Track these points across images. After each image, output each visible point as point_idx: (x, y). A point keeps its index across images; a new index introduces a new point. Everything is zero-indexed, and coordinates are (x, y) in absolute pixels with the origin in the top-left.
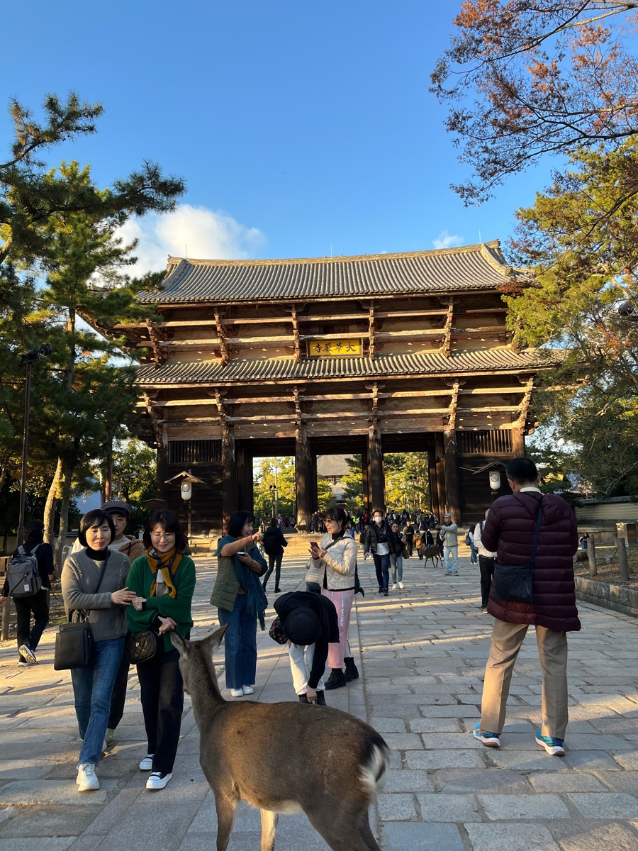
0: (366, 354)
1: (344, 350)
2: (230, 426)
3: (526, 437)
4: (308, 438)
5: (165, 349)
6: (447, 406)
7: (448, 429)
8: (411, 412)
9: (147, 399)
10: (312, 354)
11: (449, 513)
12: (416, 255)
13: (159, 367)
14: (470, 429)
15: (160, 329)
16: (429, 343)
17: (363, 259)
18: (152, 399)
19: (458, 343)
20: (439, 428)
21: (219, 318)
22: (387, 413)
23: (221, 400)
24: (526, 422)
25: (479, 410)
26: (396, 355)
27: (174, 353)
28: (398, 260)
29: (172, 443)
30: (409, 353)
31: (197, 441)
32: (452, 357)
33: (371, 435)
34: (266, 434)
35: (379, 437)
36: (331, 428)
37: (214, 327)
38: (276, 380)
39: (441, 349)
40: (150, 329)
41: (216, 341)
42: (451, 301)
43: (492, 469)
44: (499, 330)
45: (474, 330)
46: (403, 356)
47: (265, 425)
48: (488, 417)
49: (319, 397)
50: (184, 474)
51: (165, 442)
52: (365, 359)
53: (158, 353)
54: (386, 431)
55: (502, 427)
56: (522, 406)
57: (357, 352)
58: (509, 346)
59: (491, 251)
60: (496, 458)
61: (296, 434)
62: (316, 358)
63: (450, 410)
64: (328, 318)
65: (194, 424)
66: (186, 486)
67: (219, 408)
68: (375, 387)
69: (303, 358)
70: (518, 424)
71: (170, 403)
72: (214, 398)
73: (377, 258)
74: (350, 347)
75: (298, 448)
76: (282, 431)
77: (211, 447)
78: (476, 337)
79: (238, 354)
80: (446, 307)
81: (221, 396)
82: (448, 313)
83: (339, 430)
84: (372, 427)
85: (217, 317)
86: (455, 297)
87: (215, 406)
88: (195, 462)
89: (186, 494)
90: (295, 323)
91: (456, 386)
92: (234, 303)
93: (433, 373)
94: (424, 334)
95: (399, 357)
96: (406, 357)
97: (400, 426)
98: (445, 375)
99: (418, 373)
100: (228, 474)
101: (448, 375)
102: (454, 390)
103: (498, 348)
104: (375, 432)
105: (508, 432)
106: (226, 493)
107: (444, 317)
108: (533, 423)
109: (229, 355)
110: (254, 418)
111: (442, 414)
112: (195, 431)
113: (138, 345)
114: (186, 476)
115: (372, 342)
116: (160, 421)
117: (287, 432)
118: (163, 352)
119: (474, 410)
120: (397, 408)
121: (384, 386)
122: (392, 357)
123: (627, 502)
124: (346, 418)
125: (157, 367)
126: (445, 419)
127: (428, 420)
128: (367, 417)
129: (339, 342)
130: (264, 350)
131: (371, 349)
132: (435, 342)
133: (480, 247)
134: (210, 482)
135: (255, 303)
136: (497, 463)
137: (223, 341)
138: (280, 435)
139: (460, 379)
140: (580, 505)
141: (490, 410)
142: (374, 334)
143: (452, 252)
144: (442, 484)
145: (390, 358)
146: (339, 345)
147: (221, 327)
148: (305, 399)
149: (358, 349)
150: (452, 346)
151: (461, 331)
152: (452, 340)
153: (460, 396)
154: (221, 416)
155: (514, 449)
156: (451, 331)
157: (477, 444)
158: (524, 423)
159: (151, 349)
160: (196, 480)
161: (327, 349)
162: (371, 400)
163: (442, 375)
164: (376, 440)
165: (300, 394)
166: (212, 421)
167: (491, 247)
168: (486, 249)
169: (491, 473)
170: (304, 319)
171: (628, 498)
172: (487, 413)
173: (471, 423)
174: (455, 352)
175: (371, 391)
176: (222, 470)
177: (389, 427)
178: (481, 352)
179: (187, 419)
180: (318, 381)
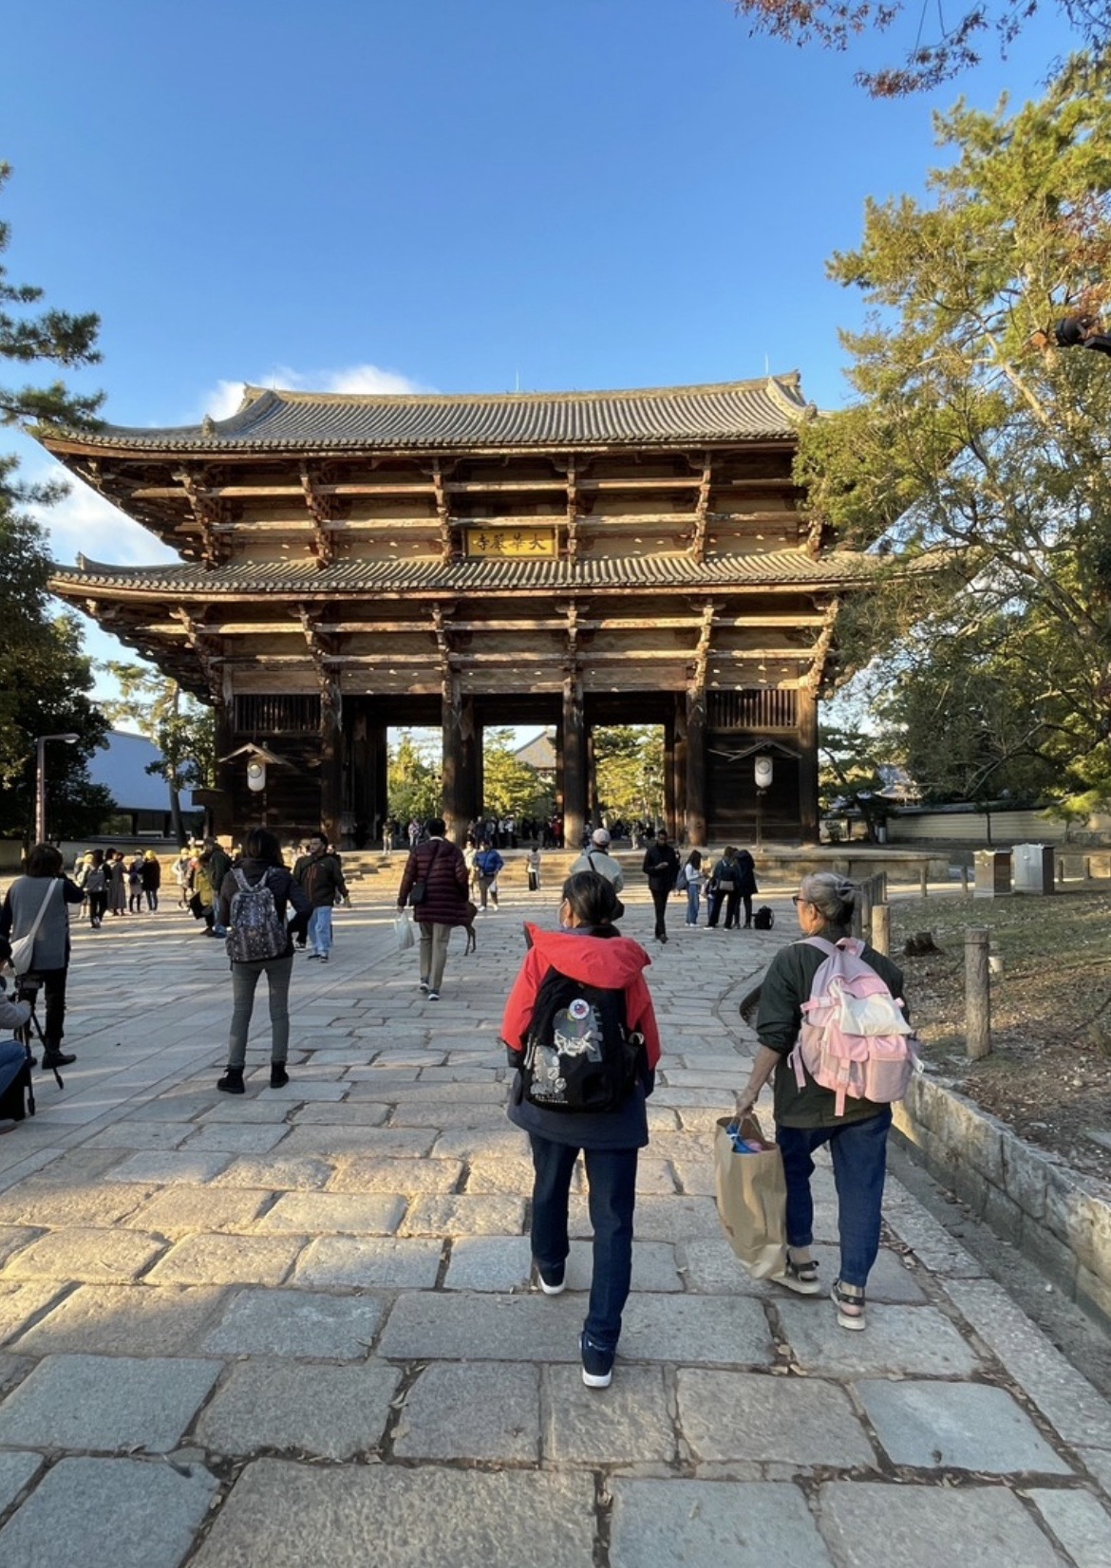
0: (563, 556)
1: (526, 548)
2: (332, 671)
3: (820, 702)
4: (462, 695)
5: (227, 540)
6: (693, 646)
7: (693, 687)
8: (633, 654)
9: (186, 619)
10: (472, 553)
11: (690, 822)
12: (659, 393)
13: (214, 568)
14: (728, 687)
15: (212, 499)
16: (671, 540)
17: (570, 398)
18: (197, 621)
19: (718, 539)
20: (679, 685)
21: (310, 481)
22: (593, 656)
23: (310, 625)
24: (822, 678)
25: (745, 654)
26: (613, 558)
27: (242, 546)
28: (628, 401)
29: (241, 699)
30: (637, 556)
31: (280, 696)
32: (707, 564)
33: (567, 693)
34: (392, 687)
35: (580, 697)
36: (500, 680)
37: (301, 499)
38: (401, 591)
39: (689, 550)
40: (193, 499)
41: (307, 525)
42: (708, 462)
43: (760, 753)
44: (789, 519)
45: (746, 518)
46: (626, 561)
47: (392, 671)
48: (761, 668)
49: (478, 625)
50: (249, 748)
51: (228, 695)
52: (562, 564)
53: (211, 544)
54: (593, 689)
55: (781, 686)
56: (817, 651)
57: (549, 551)
58: (803, 548)
59: (785, 390)
60: (768, 735)
61: (442, 688)
62: (478, 559)
63: (697, 653)
64: (497, 487)
65: (275, 667)
66: (254, 767)
67: (309, 639)
68: (572, 608)
69: (455, 559)
70: (808, 681)
71: (227, 629)
72: (298, 620)
73: (593, 397)
74: (535, 542)
75: (445, 712)
76: (420, 682)
77: (302, 707)
78: (748, 531)
79: (349, 550)
80: (698, 474)
81: (311, 618)
82: (703, 484)
83: (514, 684)
84: (569, 680)
85: (304, 479)
86: (716, 455)
87: (301, 635)
88: (276, 731)
89: (256, 781)
90: (439, 494)
91: (708, 611)
92: (331, 454)
93: (670, 585)
94: (660, 523)
95: (618, 562)
96: (631, 563)
97: (616, 679)
98: (690, 590)
99: (643, 586)
100: (329, 751)
101: (695, 590)
102: (704, 620)
103: (784, 551)
104: (573, 687)
105: (791, 694)
106: (326, 783)
107: (695, 491)
108: (832, 680)
109: (332, 551)
110: (369, 659)
111: (684, 660)
112: (277, 678)
113: (177, 529)
114: (254, 753)
115: (572, 533)
116: (214, 659)
117: (429, 685)
118: (223, 545)
119: (737, 654)
120: (611, 648)
121: (586, 608)
122: (606, 561)
123: (967, 812)
124: (527, 664)
125: (210, 567)
126: (689, 669)
127: (663, 670)
128: (561, 662)
129: (519, 532)
130: (393, 544)
131: (572, 546)
132: (678, 537)
133: (766, 382)
134: (302, 764)
135: (368, 454)
136: (769, 743)
137: (319, 524)
138: (418, 689)
139: (717, 599)
140: (896, 816)
141: (763, 656)
142: (575, 519)
143: (719, 389)
144: (682, 776)
145: (602, 563)
146: (517, 538)
147: (315, 499)
148: (453, 628)
149: (549, 546)
150: (707, 546)
151: (723, 519)
152: (707, 536)
153: (715, 631)
154: (315, 654)
155: (798, 723)
156: (707, 518)
157: (739, 712)
158: (818, 678)
159: (198, 537)
160: (270, 759)
161: (497, 545)
162: (565, 632)
163: (685, 591)
164: (574, 701)
165: (445, 617)
166: (300, 661)
167: (784, 383)
168: (775, 385)
169: (758, 759)
170: (456, 487)
171: (970, 806)
172: (758, 661)
173: (732, 677)
174: (712, 557)
175: (565, 616)
176: (320, 745)
177: (598, 681)
178: (755, 558)
179: (258, 657)
180: (472, 595)
